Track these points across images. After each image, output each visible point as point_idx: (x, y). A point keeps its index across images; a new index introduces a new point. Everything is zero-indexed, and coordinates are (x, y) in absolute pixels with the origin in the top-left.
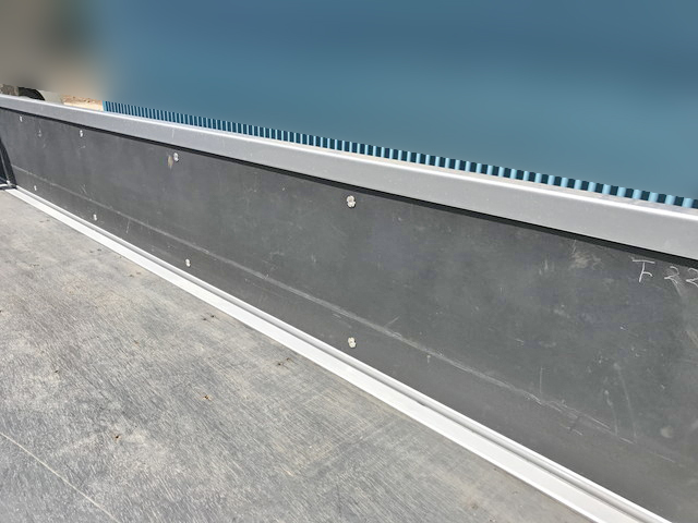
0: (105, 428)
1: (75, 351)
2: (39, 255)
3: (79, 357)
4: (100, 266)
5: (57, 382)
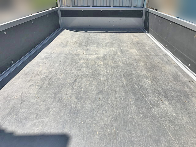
0: (159, 97)
1: (156, 78)
2: (151, 52)
3: (156, 79)
4: (165, 59)
5: (151, 83)
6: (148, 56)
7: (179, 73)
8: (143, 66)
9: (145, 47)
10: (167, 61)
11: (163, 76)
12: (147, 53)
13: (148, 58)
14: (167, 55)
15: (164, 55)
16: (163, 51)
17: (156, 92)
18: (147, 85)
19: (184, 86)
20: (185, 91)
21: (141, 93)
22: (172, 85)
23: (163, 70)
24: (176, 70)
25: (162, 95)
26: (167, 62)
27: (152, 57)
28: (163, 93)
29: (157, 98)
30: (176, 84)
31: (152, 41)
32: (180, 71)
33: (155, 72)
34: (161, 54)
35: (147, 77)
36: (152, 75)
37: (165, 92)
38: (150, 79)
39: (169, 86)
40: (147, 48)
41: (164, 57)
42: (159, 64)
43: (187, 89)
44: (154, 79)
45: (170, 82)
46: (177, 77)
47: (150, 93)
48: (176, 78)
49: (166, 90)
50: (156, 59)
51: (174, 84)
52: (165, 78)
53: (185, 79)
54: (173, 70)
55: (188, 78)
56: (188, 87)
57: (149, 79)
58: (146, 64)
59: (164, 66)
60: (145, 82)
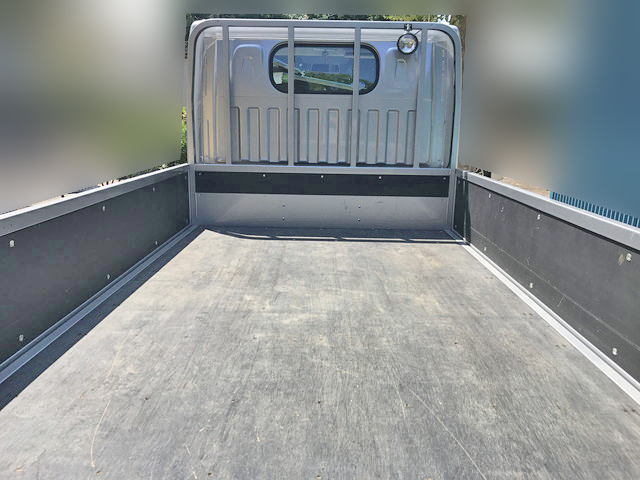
0: (530, 471)
1: (509, 395)
2: (484, 305)
3: (511, 402)
4: (531, 329)
5: (494, 415)
6: (476, 320)
7: (585, 379)
8: (461, 354)
9: (462, 288)
10: (541, 336)
11: (531, 391)
12: (470, 309)
13: (477, 326)
14: (538, 318)
15: (528, 316)
16: (521, 302)
17: (516, 451)
18: (481, 422)
19: (611, 428)
20: (614, 447)
21: (465, 455)
22: (569, 424)
23: (530, 369)
24: (574, 368)
25: (539, 461)
26: (540, 341)
27: (490, 324)
28: (539, 455)
29: (521, 473)
30: (582, 418)
31: (485, 268)
32: (586, 372)
33: (504, 375)
34: (517, 314)
35: (480, 395)
36: (495, 384)
37: (547, 451)
38: (492, 400)
39: (557, 428)
40: (469, 292)
41: (528, 324)
42: (513, 346)
43: (619, 438)
44: (502, 400)
45: (558, 412)
46: (579, 392)
47: (495, 453)
48: (577, 398)
49: (551, 443)
50: (503, 331)
51: (573, 418)
52: (542, 398)
53: (610, 404)
54: (563, 370)
55: (616, 398)
56: (623, 429)
57: (488, 401)
58: (471, 345)
59: (531, 355)
60: (473, 413)
